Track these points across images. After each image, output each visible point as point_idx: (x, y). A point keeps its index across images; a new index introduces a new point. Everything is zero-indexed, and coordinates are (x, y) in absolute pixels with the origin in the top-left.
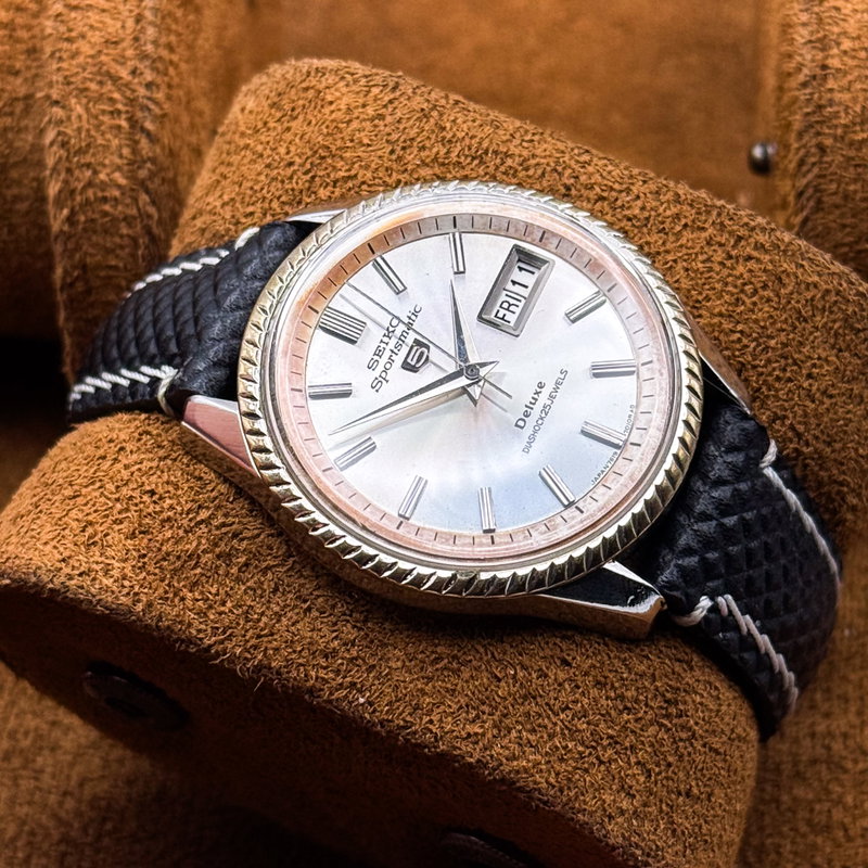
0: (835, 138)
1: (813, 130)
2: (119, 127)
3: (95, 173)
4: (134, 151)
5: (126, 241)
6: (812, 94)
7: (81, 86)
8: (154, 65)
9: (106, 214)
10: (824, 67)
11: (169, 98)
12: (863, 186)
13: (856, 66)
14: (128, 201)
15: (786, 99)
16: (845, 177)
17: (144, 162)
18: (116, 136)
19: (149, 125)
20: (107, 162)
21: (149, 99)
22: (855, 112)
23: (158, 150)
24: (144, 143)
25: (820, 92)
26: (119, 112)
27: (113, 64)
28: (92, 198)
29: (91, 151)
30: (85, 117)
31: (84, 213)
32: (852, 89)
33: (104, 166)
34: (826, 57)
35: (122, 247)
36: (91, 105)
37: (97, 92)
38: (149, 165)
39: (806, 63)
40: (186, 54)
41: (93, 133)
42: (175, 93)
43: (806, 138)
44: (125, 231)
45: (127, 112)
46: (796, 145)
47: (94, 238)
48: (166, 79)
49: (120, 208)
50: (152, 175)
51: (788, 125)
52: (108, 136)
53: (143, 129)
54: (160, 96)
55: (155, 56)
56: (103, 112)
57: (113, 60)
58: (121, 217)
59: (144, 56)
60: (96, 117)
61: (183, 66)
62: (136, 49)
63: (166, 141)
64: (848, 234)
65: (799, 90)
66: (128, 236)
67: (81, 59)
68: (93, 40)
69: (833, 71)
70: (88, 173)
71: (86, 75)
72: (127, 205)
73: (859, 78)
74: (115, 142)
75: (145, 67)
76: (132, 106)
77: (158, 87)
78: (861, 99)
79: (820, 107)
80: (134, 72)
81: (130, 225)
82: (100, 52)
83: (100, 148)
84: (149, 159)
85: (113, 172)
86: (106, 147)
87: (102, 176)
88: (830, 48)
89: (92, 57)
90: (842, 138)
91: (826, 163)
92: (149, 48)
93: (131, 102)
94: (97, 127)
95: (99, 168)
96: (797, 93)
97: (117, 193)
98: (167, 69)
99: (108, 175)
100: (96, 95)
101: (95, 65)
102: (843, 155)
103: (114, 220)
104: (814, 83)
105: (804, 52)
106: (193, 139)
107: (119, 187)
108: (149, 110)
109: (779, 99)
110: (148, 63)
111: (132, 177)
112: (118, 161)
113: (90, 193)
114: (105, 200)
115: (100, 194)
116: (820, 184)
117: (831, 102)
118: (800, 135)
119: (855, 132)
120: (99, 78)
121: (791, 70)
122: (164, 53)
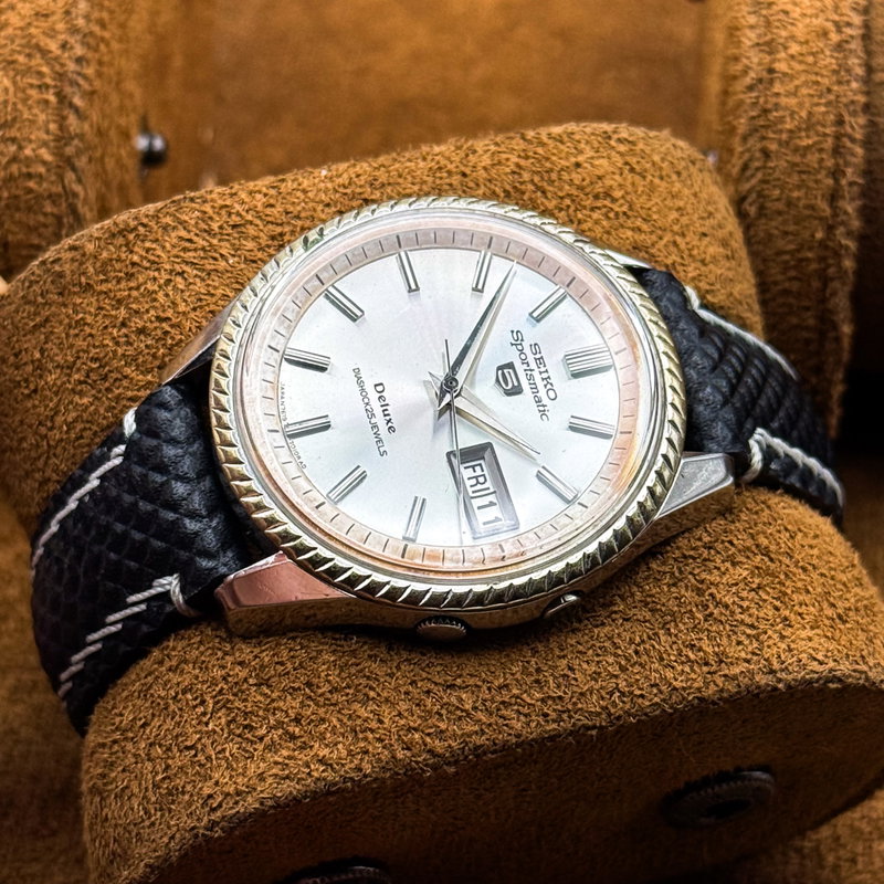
0: (780, 143)
1: (758, 135)
2: (47, 102)
3: (21, 148)
4: (61, 128)
5: (50, 220)
6: (757, 98)
7: (10, 58)
8: (86, 40)
9: (30, 191)
10: (771, 71)
11: (99, 74)
12: (806, 193)
13: (804, 71)
14: (53, 178)
15: (731, 102)
16: (788, 183)
17: (72, 139)
18: (42, 111)
19: (77, 101)
20: (33, 137)
21: (79, 74)
22: (801, 117)
23: (86, 127)
24: (72, 120)
25: (766, 96)
26: (47, 87)
27: (42, 37)
28: (16, 174)
29: (17, 125)
30: (12, 90)
31: (9, 189)
32: (799, 94)
33: (30, 141)
34: (774, 61)
35: (45, 226)
36: (18, 78)
37: (25, 64)
38: (76, 142)
39: (754, 66)
40: (118, 32)
41: (20, 106)
42: (105, 69)
43: (751, 142)
44: (49, 208)
45: (55, 87)
46: (740, 149)
47: (17, 215)
48: (97, 56)
49: (45, 185)
50: (79, 153)
51: (732, 130)
52: (35, 111)
53: (71, 105)
54: (90, 71)
55: (87, 31)
56: (31, 86)
57: (44, 33)
58: (46, 194)
59: (74, 30)
60: (24, 91)
61: (115, 46)
62: (67, 22)
63: (95, 119)
64: (790, 242)
65: (744, 93)
66: (52, 214)
67: (10, 31)
68: (23, 12)
69: (780, 75)
70: (13, 148)
71: (13, 47)
72: (52, 183)
73: (806, 83)
74: (42, 117)
75: (76, 41)
76: (61, 81)
77: (88, 62)
78: (807, 105)
79: (766, 111)
80: (64, 46)
81: (54, 203)
82: (29, 24)
83: (27, 123)
84: (77, 135)
85: (40, 147)
86: (32, 122)
87: (28, 152)
88: (778, 52)
89: (22, 29)
90: (787, 143)
91: (771, 168)
92: (81, 22)
93: (60, 76)
94: (25, 100)
95: (23, 144)
96: (742, 96)
97: (42, 170)
98: (98, 45)
99: (34, 150)
100: (23, 68)
101: (23, 37)
102: (787, 161)
103: (39, 197)
104: (761, 87)
105: (751, 53)
106: (123, 121)
107: (44, 163)
108: (78, 85)
109: (723, 103)
110: (78, 37)
111: (58, 153)
112: (45, 137)
113: (14, 168)
114: (29, 176)
115: (24, 170)
116: (763, 190)
117: (777, 106)
118: (745, 139)
119: (800, 138)
120: (27, 51)
121: (738, 74)
122: (96, 29)
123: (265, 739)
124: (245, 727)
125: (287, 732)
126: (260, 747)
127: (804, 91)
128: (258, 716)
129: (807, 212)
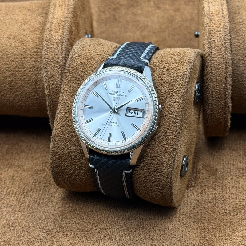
127: (219, 56)
129: (221, 81)
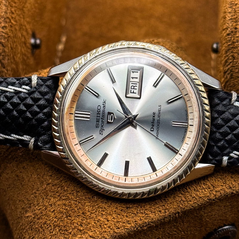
123: (72, 233)
124: (65, 230)
125: (78, 229)
126: (71, 236)
128: (68, 226)
